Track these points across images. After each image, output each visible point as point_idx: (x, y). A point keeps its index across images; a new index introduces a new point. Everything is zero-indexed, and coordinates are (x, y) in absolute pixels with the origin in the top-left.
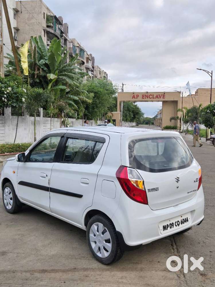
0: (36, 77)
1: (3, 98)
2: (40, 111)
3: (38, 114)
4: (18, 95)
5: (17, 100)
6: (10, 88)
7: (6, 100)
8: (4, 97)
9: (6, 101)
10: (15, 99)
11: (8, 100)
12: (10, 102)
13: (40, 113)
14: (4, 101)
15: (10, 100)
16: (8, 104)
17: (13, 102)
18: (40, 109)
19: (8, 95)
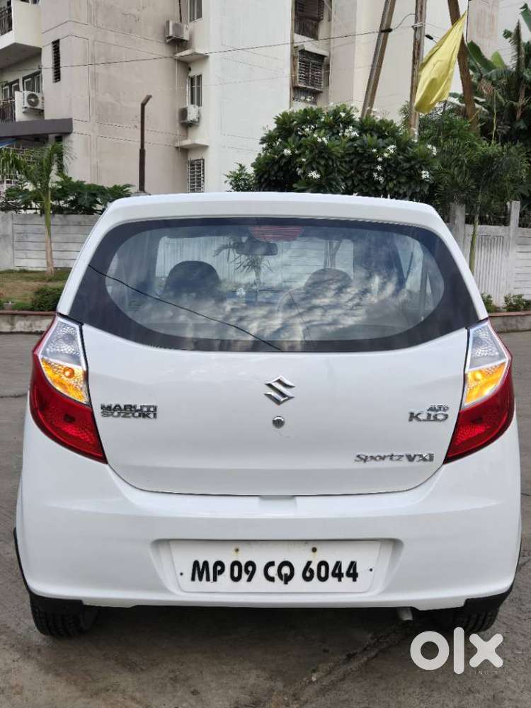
0: (518, 115)
1: (375, 175)
2: (511, 209)
3: (503, 217)
4: (413, 163)
5: (410, 178)
6: (393, 146)
7: (381, 179)
8: (377, 171)
9: (381, 182)
10: (404, 175)
11: (387, 180)
12: (391, 185)
13: (510, 214)
14: (378, 182)
15: (392, 180)
16: (387, 189)
17: (399, 183)
18: (511, 203)
19: (386, 165)
